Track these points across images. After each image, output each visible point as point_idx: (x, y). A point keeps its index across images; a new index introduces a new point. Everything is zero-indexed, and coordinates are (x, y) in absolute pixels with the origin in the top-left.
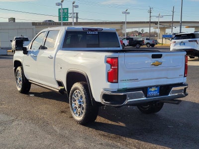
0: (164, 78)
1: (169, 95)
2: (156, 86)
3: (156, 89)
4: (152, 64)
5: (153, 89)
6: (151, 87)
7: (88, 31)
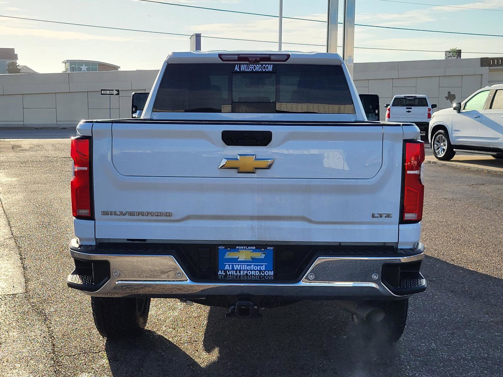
0: (291, 218)
1: (303, 283)
2: (259, 246)
3: (260, 255)
4: (224, 162)
5: (243, 255)
6: (233, 246)
7: (238, 64)
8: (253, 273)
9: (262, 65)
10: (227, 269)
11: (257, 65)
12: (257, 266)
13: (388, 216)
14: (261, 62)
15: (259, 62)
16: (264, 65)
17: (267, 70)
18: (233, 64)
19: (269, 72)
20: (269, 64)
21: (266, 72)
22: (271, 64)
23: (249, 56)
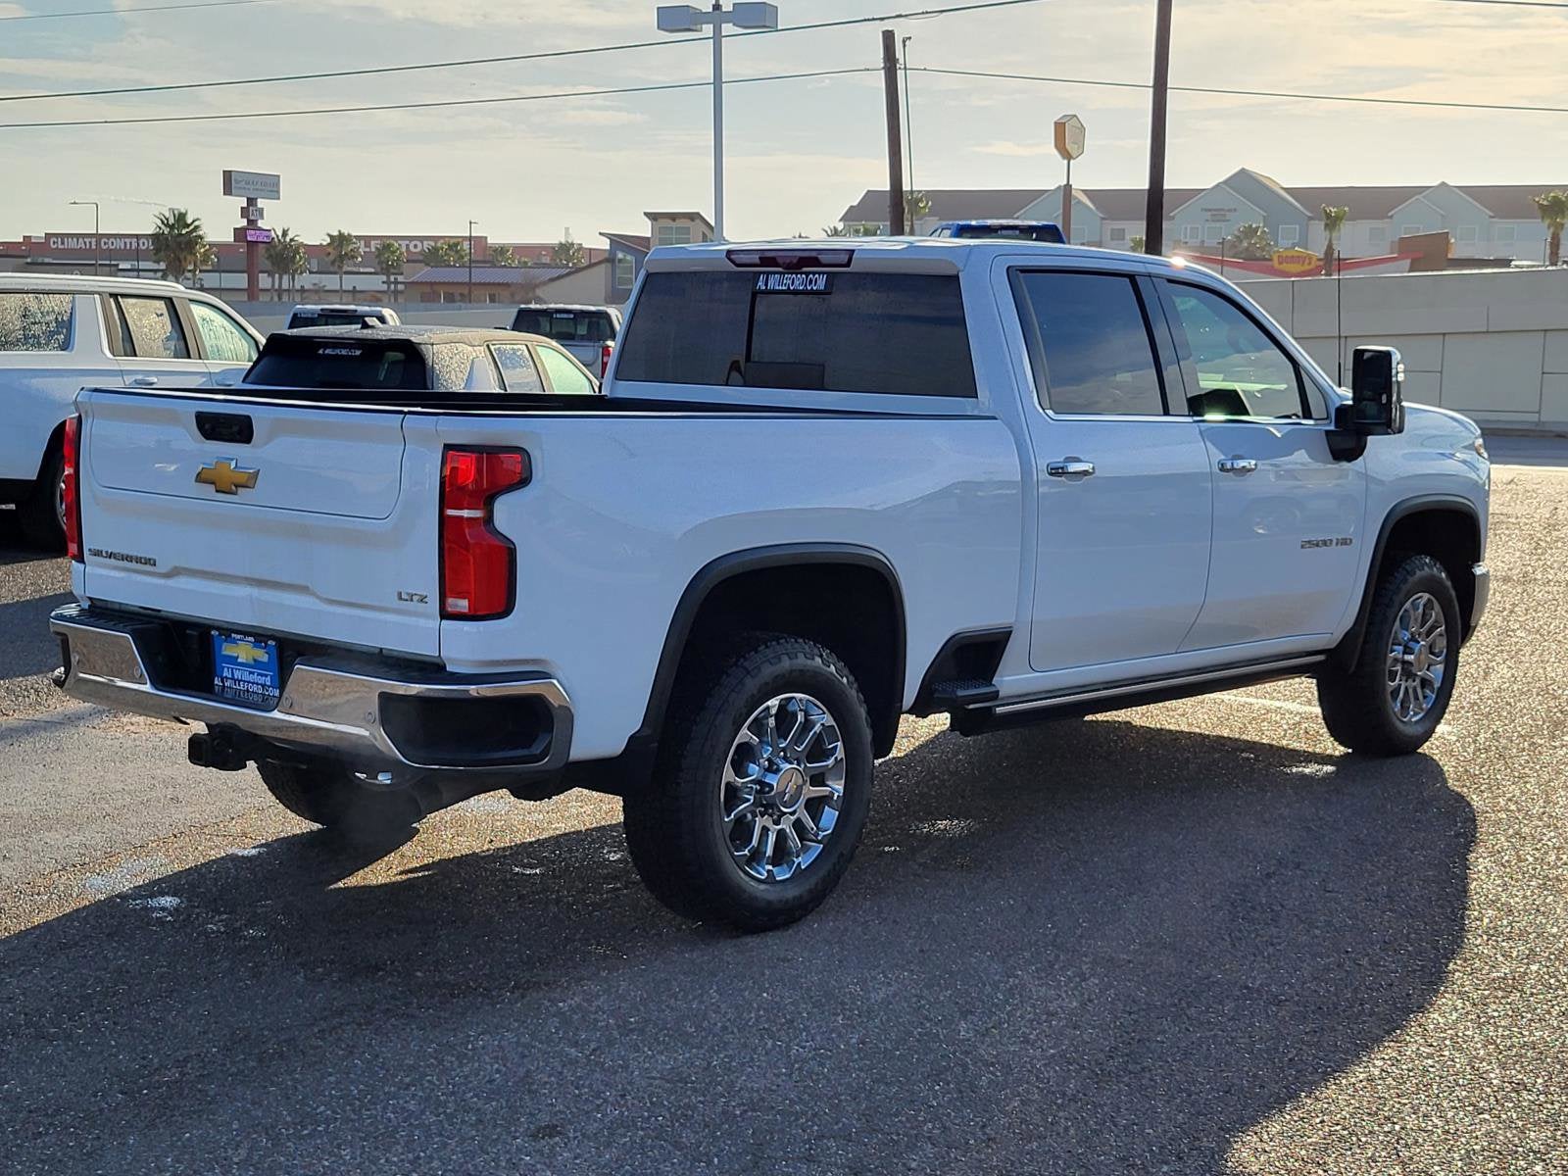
2: (259, 637)
3: (261, 655)
5: (243, 652)
6: (229, 632)
7: (764, 273)
8: (255, 688)
9: (807, 274)
10: (226, 677)
11: (799, 276)
12: (262, 675)
13: (422, 600)
14: (805, 269)
15: (800, 268)
16: (811, 276)
17: (815, 288)
18: (755, 273)
19: (817, 293)
20: (819, 273)
21: (812, 293)
22: (824, 273)
23: (781, 254)
